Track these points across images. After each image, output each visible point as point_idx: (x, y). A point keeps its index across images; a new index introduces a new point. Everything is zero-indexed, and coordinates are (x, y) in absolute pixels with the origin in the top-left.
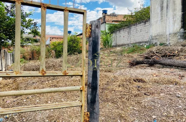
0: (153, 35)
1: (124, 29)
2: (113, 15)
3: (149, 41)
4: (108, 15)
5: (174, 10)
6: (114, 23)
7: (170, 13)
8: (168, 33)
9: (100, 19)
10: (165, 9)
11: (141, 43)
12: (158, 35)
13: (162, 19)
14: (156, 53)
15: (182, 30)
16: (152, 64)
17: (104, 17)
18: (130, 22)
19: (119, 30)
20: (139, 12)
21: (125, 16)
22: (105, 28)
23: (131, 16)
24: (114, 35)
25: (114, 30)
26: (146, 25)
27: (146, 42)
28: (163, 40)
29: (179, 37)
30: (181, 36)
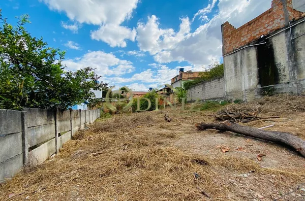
0: (228, 91)
1: (198, 85)
2: (190, 72)
3: (223, 97)
4: (185, 73)
5: (249, 65)
6: (189, 80)
7: (245, 69)
8: (243, 89)
9: (177, 76)
10: (239, 65)
11: (215, 99)
12: (233, 92)
13: (236, 75)
14: (230, 113)
15: (259, 86)
16: (223, 130)
17: (181, 75)
18: (204, 78)
19: (194, 87)
20: (214, 69)
21: (200, 73)
22: (181, 85)
23: (206, 73)
24: (189, 91)
25: (189, 86)
26: (220, 81)
27: (221, 98)
28: (239, 97)
29: (256, 93)
30: (258, 92)
